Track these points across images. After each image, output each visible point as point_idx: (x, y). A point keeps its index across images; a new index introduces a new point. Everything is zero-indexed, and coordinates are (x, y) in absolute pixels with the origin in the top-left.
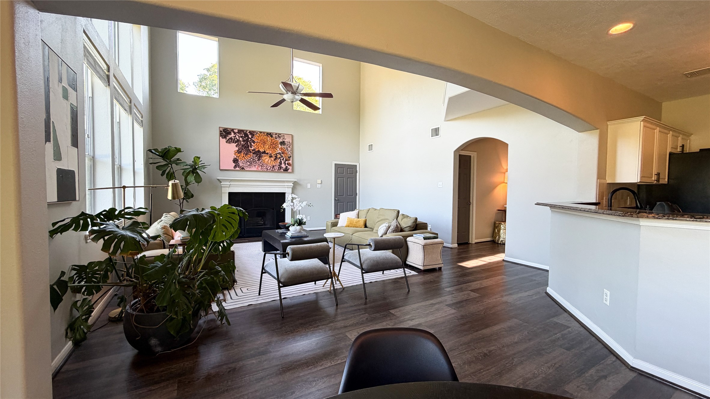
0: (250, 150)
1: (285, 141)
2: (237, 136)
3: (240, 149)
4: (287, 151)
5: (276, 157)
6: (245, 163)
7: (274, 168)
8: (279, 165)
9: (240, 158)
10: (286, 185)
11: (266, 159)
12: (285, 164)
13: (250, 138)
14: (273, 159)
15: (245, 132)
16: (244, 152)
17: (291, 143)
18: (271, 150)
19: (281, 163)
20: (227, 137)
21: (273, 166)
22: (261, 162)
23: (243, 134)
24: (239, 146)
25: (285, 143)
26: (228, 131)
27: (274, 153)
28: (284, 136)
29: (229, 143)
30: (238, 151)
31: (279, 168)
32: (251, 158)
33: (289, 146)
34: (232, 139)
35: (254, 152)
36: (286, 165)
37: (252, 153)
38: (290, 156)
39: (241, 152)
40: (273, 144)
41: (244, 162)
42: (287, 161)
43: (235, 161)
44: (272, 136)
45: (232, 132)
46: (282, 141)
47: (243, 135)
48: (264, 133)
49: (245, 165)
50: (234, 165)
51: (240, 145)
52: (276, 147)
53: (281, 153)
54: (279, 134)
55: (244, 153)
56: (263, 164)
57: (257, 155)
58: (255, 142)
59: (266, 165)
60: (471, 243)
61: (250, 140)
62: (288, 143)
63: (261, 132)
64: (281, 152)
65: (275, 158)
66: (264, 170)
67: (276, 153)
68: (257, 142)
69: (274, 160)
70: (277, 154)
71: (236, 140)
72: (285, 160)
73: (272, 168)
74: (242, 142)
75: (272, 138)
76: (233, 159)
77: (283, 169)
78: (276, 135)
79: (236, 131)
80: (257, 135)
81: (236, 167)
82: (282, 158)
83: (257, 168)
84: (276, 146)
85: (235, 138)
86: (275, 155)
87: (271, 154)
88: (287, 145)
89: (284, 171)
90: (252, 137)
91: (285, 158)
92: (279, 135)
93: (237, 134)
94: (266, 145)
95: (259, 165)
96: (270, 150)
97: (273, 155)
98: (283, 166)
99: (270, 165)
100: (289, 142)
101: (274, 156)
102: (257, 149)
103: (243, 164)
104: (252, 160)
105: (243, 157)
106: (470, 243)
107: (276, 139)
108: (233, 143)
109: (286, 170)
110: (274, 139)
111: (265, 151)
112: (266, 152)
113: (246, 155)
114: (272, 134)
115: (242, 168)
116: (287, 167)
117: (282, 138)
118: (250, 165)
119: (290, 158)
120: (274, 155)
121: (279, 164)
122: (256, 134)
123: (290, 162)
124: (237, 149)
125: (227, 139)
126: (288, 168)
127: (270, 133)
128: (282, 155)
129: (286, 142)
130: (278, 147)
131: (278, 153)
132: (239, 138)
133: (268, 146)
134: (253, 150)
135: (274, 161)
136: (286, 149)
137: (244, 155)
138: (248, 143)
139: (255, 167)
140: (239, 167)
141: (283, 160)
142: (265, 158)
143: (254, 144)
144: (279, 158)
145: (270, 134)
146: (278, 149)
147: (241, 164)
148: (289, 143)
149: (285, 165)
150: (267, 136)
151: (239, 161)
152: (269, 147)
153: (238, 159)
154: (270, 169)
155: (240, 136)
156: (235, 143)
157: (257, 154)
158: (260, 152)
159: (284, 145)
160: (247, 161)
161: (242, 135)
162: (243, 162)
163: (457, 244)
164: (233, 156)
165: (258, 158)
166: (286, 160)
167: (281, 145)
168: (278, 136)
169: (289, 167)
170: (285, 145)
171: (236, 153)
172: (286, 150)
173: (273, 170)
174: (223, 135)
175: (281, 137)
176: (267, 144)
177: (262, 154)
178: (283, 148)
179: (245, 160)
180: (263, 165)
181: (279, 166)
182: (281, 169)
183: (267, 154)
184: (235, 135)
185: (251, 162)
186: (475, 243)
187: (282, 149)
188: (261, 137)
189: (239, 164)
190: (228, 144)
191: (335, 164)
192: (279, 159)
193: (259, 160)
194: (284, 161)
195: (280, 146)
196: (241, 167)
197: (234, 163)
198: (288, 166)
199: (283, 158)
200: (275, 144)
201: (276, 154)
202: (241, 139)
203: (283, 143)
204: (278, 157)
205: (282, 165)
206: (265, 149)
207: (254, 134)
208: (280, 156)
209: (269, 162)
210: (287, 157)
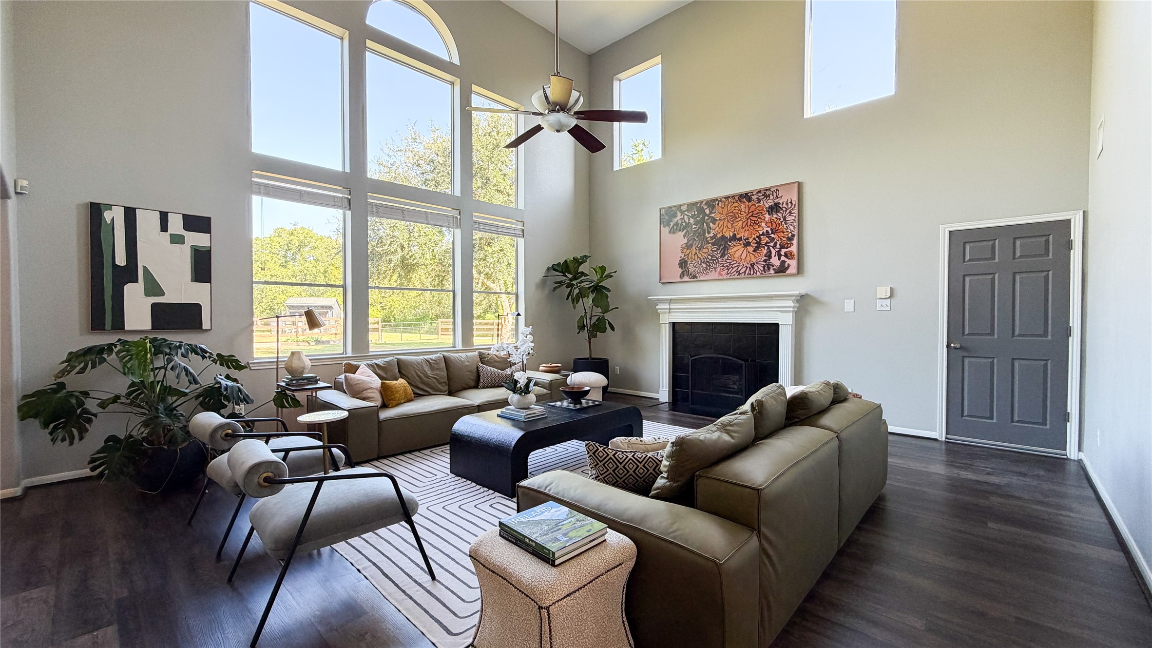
0: (707, 238)
1: (779, 203)
2: (685, 216)
3: (690, 240)
4: (785, 224)
5: (759, 243)
6: (698, 265)
7: (754, 268)
8: (765, 261)
9: (689, 258)
10: (775, 305)
11: (737, 251)
12: (780, 256)
13: (708, 216)
14: (751, 249)
15: (699, 205)
16: (697, 245)
17: (794, 203)
18: (748, 230)
19: (769, 255)
20: (671, 223)
21: (751, 264)
22: (726, 260)
23: (695, 210)
24: (688, 236)
25: (781, 206)
26: (673, 210)
27: (754, 236)
28: (777, 190)
29: (674, 233)
30: (686, 244)
31: (764, 267)
32: (709, 255)
33: (790, 212)
34: (678, 224)
35: (714, 240)
36: (783, 258)
37: (710, 245)
38: (793, 236)
39: (692, 245)
40: (752, 216)
41: (696, 264)
42: (785, 248)
43: (683, 264)
44: (750, 200)
45: (678, 212)
46: (773, 204)
47: (696, 213)
48: (733, 197)
49: (697, 269)
50: (680, 271)
51: (690, 232)
52: (759, 220)
53: (770, 232)
54: (766, 190)
55: (697, 247)
56: (730, 263)
57: (720, 246)
58: (717, 220)
59: (737, 264)
61: (708, 219)
62: (787, 204)
63: (727, 198)
64: (769, 229)
65: (756, 245)
66: (732, 274)
67: (758, 234)
68: (720, 219)
69: (754, 251)
70: (762, 237)
71: (684, 224)
72: (778, 246)
73: (748, 268)
74: (694, 226)
75: (750, 203)
76: (678, 262)
77: (774, 269)
78: (759, 194)
79: (684, 208)
80: (720, 205)
81: (684, 276)
82: (772, 244)
83: (720, 272)
84: (759, 218)
85: (683, 221)
86: (757, 239)
87: (747, 239)
88: (784, 209)
89: (775, 273)
90: (711, 213)
91: (778, 243)
92: (765, 193)
93: (686, 213)
94: (737, 222)
95: (723, 266)
96: (745, 230)
97: (751, 240)
98: (775, 261)
99: (745, 264)
100: (791, 203)
101: (755, 241)
102: (719, 233)
103: (695, 267)
104: (710, 257)
105: (694, 255)
107: (759, 202)
108: (680, 231)
109: (782, 270)
110: (754, 205)
111: (735, 235)
112: (738, 237)
113: (700, 250)
114: (749, 195)
116: (784, 262)
117: (772, 197)
118: (707, 269)
119: (792, 240)
120: (754, 239)
121: (765, 258)
122: (718, 204)
123: (794, 249)
124: (686, 241)
125: (671, 227)
126: (786, 265)
127: (746, 194)
128: (773, 236)
129: (783, 203)
130: (764, 220)
131: (763, 234)
132: (689, 220)
133: (740, 223)
134: (712, 238)
135: (755, 253)
136: (782, 220)
137: (696, 250)
138: (703, 225)
139: (716, 271)
140: (688, 275)
141: (774, 247)
142: (736, 249)
143: (715, 224)
144: (766, 244)
145: (746, 197)
146: (763, 225)
147: (691, 269)
148: (790, 205)
149: (779, 259)
150: (740, 201)
151: (689, 263)
152: (742, 224)
153: (686, 259)
154: (745, 272)
155: (690, 215)
156: (683, 231)
157: (719, 245)
158: (726, 240)
159: (777, 212)
160: (701, 261)
161: (693, 213)
162: (694, 264)
164: (679, 256)
165: (720, 251)
166: (782, 247)
167: (769, 214)
168: (763, 195)
169: (788, 261)
170: (779, 212)
171: (684, 248)
172: (781, 222)
173: (752, 273)
174: (665, 220)
175: (771, 196)
176: (740, 219)
177: (730, 242)
178: (775, 220)
179: (699, 259)
180: (730, 265)
181: (764, 263)
182: (769, 269)
183: (740, 239)
184: (682, 217)
185: (708, 262)
187: (771, 222)
188: (729, 207)
189: (688, 268)
190: (672, 236)
191: (950, 232)
192: (766, 248)
193: (723, 256)
194: (777, 250)
195: (767, 216)
196: (691, 275)
197: (680, 268)
198: (786, 260)
199: (776, 243)
200: (757, 214)
201: (757, 237)
202: (692, 221)
203: (775, 208)
204: (763, 242)
205: (771, 260)
206: (735, 231)
207: (714, 204)
208: (768, 239)
209: (743, 257)
210: (784, 239)
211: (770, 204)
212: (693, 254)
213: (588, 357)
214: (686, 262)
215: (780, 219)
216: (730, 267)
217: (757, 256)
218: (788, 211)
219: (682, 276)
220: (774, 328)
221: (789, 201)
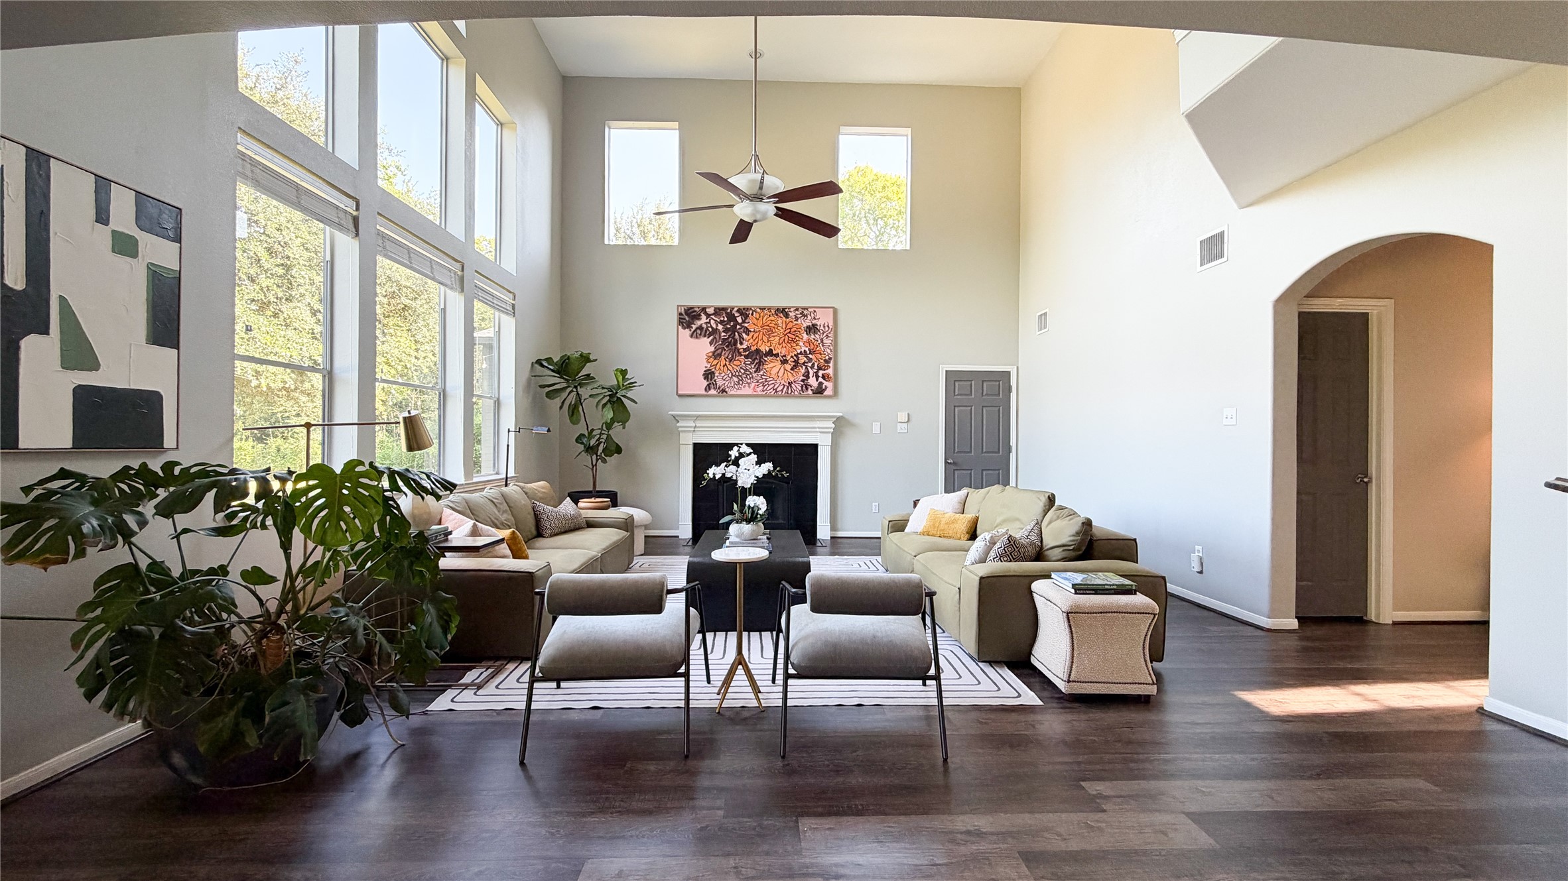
0: (738, 350)
1: (816, 325)
2: (712, 321)
3: (718, 349)
4: (823, 346)
5: (796, 362)
6: (728, 378)
7: (791, 387)
8: (803, 381)
9: (717, 369)
10: (816, 426)
11: (773, 367)
12: (817, 377)
13: (740, 324)
14: (788, 367)
15: (729, 311)
16: (726, 355)
17: (831, 327)
18: (786, 347)
19: (807, 375)
20: (693, 325)
21: (789, 383)
22: (762, 376)
23: (724, 315)
24: (716, 343)
25: (818, 327)
26: (695, 311)
27: (791, 354)
28: (815, 311)
29: (697, 337)
30: (714, 353)
31: (802, 387)
32: (741, 368)
33: (827, 335)
34: (703, 328)
35: (747, 353)
36: (820, 379)
37: (743, 357)
38: (830, 359)
39: (720, 355)
40: (789, 333)
41: (726, 376)
42: (822, 370)
43: (709, 375)
44: (787, 316)
45: (702, 314)
46: (811, 324)
47: (726, 319)
48: (769, 309)
49: (727, 383)
50: (705, 383)
51: (718, 339)
52: (797, 338)
53: (808, 352)
54: (804, 309)
55: (727, 357)
56: (766, 379)
57: (754, 360)
58: (751, 331)
59: (774, 382)
60: (1373, 619)
61: (739, 329)
62: (824, 327)
63: (762, 309)
64: (807, 349)
65: (793, 364)
66: (769, 392)
67: (796, 353)
68: (754, 331)
69: (791, 369)
70: (799, 356)
71: (710, 329)
72: (816, 367)
73: (786, 387)
74: (723, 334)
75: (788, 320)
76: (703, 372)
77: (812, 390)
78: (797, 312)
79: (711, 311)
80: (754, 315)
81: (710, 389)
82: (810, 364)
83: (754, 388)
84: (797, 336)
85: (709, 325)
86: (795, 357)
87: (785, 356)
88: (822, 332)
89: (813, 393)
90: (744, 322)
91: (816, 364)
92: (803, 312)
93: (713, 317)
94: (774, 336)
95: (757, 382)
96: (782, 347)
97: (788, 358)
98: (812, 381)
99: (783, 382)
100: (828, 326)
101: (792, 360)
102: (753, 346)
103: (724, 380)
104: (742, 371)
105: (724, 366)
106: (1370, 622)
107: (797, 320)
108: (705, 336)
109: (820, 391)
110: (792, 322)
111: (771, 350)
112: (774, 352)
113: (730, 361)
114: (786, 310)
115: (721, 389)
116: (821, 384)
117: (809, 318)
118: (739, 383)
119: (829, 363)
120: (792, 357)
121: (803, 378)
122: (752, 314)
123: (830, 371)
124: (712, 349)
125: (693, 330)
126: (824, 387)
127: (784, 309)
128: (810, 356)
129: (820, 326)
130: (802, 339)
131: (801, 353)
132: (717, 325)
133: (777, 338)
134: (745, 350)
135: (792, 372)
136: (819, 342)
137: (726, 361)
138: (735, 335)
139: (749, 387)
140: (715, 389)
141: (812, 367)
142: (772, 365)
143: (748, 335)
144: (804, 364)
145: (783, 312)
146: (801, 344)
147: (720, 383)
148: (827, 328)
149: (817, 380)
150: (777, 315)
151: (716, 375)
152: (779, 340)
153: (713, 370)
154: (782, 390)
155: (719, 320)
156: (708, 338)
157: (754, 357)
158: (761, 354)
159: (815, 333)
160: (732, 374)
161: (722, 319)
162: (723, 377)
163: (1296, 617)
164: (704, 365)
165: (755, 366)
166: (820, 368)
167: (807, 334)
168: (801, 314)
169: (825, 383)
170: (817, 334)
171: (711, 357)
172: (819, 344)
173: (790, 392)
174: (684, 321)
175: (809, 316)
176: (776, 334)
177: (766, 357)
178: (813, 341)
179: (729, 372)
180: (766, 381)
181: (802, 383)
182: (807, 389)
183: (777, 355)
184: (708, 320)
185: (741, 376)
186: (1395, 624)
187: (809, 342)
188: (764, 319)
189: (715, 381)
190: (694, 340)
191: (946, 371)
192: (804, 367)
193: (757, 370)
194: (815, 371)
195: (805, 336)
196: (719, 388)
197: (705, 379)
198: (824, 381)
199: (814, 364)
200: (795, 331)
201: (795, 355)
202: (720, 327)
203: (812, 329)
204: (801, 361)
205: (809, 381)
206: (771, 346)
207: (748, 313)
208: (806, 359)
209: (781, 374)
210: (822, 361)
211: (808, 324)
212: (722, 365)
213: (591, 489)
214: (713, 373)
215: (817, 341)
216: (766, 383)
217: (794, 375)
218: (825, 334)
219: (708, 389)
220: (815, 447)
221: (826, 325)
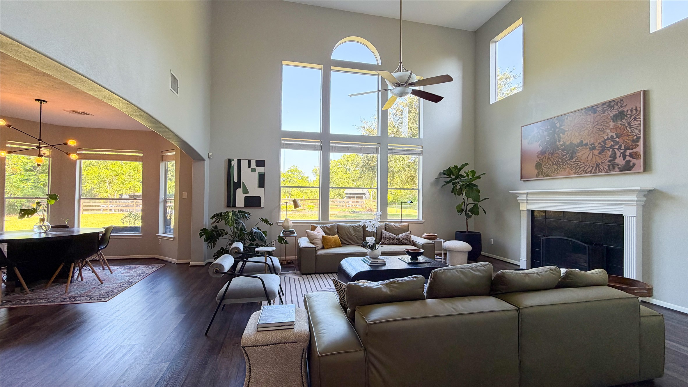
0: (557, 146)
1: (624, 111)
2: (540, 130)
3: (544, 148)
4: (630, 128)
5: (604, 147)
6: (551, 167)
7: (599, 167)
8: (610, 161)
9: (544, 161)
10: (617, 199)
11: (584, 154)
12: (625, 157)
13: (558, 128)
14: (596, 152)
15: (551, 121)
16: (549, 151)
17: (639, 109)
18: (594, 137)
19: (614, 156)
20: (529, 136)
21: (597, 164)
22: (574, 161)
23: (548, 124)
24: (543, 145)
25: (625, 113)
26: (531, 127)
27: (599, 141)
28: (622, 100)
29: (531, 143)
30: (541, 151)
31: (609, 167)
32: (559, 158)
33: (635, 118)
34: (535, 137)
36: (628, 158)
37: (560, 151)
38: (639, 138)
39: (545, 152)
40: (597, 125)
41: (549, 166)
42: (629, 149)
43: (538, 166)
44: (595, 112)
45: (535, 128)
46: (617, 112)
47: (549, 127)
48: (580, 110)
50: (536, 171)
51: (544, 142)
52: (604, 127)
53: (615, 137)
54: (611, 102)
55: (550, 153)
56: (578, 164)
57: (569, 151)
58: (566, 131)
59: (584, 165)
61: (558, 131)
62: (632, 111)
63: (575, 112)
64: (614, 134)
65: (601, 149)
66: (580, 173)
67: (603, 139)
68: (569, 130)
70: (607, 141)
71: (539, 136)
72: (623, 148)
73: (594, 168)
74: (547, 137)
75: (595, 115)
76: (535, 165)
77: (618, 168)
78: (604, 106)
79: (539, 124)
81: (539, 175)
82: (617, 147)
83: (569, 172)
84: (604, 126)
85: (539, 134)
86: (602, 143)
87: (593, 144)
88: (629, 116)
89: (620, 171)
90: (561, 126)
91: (623, 145)
92: (610, 105)
93: (541, 128)
94: (584, 131)
95: (571, 167)
96: (591, 137)
97: (596, 144)
98: (620, 161)
99: (591, 164)
100: (636, 109)
101: (600, 145)
102: (568, 141)
103: (548, 168)
104: (560, 160)
107: (604, 113)
108: (536, 142)
109: (627, 168)
110: (599, 115)
111: (581, 142)
112: (584, 143)
113: (552, 155)
114: (594, 108)
115: (546, 174)
116: (629, 161)
117: (616, 107)
118: (558, 169)
119: (638, 141)
120: (600, 143)
121: (610, 159)
122: (567, 118)
123: (639, 149)
124: (540, 149)
125: (529, 139)
126: (631, 164)
127: (592, 107)
128: (617, 139)
129: (628, 111)
130: (609, 127)
131: (608, 139)
132: (543, 133)
133: (587, 131)
134: (562, 145)
135: (600, 155)
136: (627, 125)
137: (549, 155)
138: (555, 136)
139: (565, 171)
140: (542, 175)
141: (619, 149)
142: (583, 152)
143: (564, 134)
144: (610, 147)
145: (592, 109)
146: (608, 131)
147: (545, 170)
148: (634, 112)
149: (624, 159)
150: (586, 113)
151: (543, 165)
153: (541, 162)
154: (591, 171)
155: (544, 129)
156: (538, 142)
158: (573, 146)
159: (622, 119)
160: (553, 164)
161: (547, 127)
162: (548, 166)
164: (535, 160)
165: (569, 156)
166: (627, 149)
167: (614, 122)
168: (608, 106)
169: (633, 161)
170: (624, 119)
171: (539, 154)
172: (626, 127)
173: (598, 171)
176: (586, 128)
177: (577, 148)
178: (620, 126)
179: (551, 162)
181: (609, 163)
182: (614, 168)
183: (586, 144)
184: (538, 131)
185: (559, 164)
187: (616, 128)
188: (576, 120)
189: (542, 169)
192: (611, 150)
193: (571, 158)
194: (622, 151)
195: (612, 124)
196: (544, 174)
197: (536, 169)
198: (631, 159)
199: (621, 146)
200: (602, 122)
201: (602, 141)
202: (546, 133)
203: (619, 116)
204: (608, 146)
205: (616, 161)
206: (581, 138)
207: (564, 118)
208: (613, 143)
209: (589, 159)
210: (629, 142)
211: (614, 113)
212: (547, 158)
213: (466, 231)
214: (541, 164)
215: (625, 125)
216: (578, 167)
217: (602, 157)
218: (633, 117)
219: (538, 175)
220: (619, 219)
221: (634, 108)
